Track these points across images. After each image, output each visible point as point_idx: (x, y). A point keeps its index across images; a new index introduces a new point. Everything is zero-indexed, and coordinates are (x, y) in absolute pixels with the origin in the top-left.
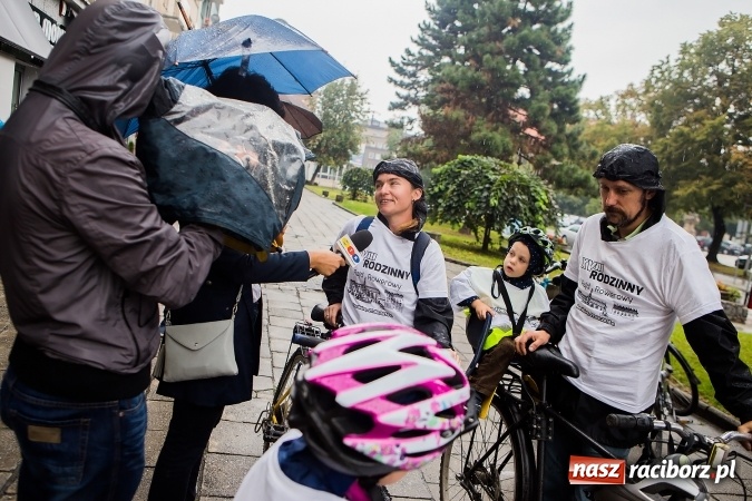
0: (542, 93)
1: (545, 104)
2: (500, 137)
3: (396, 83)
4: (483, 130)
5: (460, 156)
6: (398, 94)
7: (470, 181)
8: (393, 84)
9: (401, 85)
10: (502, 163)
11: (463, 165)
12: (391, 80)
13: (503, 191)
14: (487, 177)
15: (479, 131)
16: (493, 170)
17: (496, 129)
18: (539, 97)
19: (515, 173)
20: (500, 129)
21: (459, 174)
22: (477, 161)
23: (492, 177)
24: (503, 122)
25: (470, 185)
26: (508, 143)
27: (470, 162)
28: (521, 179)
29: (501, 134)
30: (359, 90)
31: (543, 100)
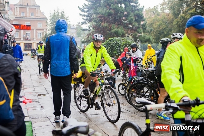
0: (131, 14)
1: (133, 18)
2: (120, 30)
3: (82, 15)
4: (115, 29)
5: (110, 38)
6: (83, 19)
7: (114, 46)
8: (81, 16)
9: (84, 15)
10: (122, 38)
11: (111, 41)
12: (80, 15)
13: (124, 47)
14: (119, 43)
15: (114, 29)
16: (120, 41)
17: (119, 28)
18: (131, 15)
19: (126, 41)
20: (120, 27)
21: (110, 44)
22: (115, 39)
23: (120, 43)
24: (121, 25)
25: (114, 47)
26: (123, 31)
27: (113, 40)
28: (128, 43)
29: (120, 29)
30: (65, 17)
31: (132, 16)
